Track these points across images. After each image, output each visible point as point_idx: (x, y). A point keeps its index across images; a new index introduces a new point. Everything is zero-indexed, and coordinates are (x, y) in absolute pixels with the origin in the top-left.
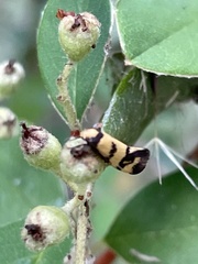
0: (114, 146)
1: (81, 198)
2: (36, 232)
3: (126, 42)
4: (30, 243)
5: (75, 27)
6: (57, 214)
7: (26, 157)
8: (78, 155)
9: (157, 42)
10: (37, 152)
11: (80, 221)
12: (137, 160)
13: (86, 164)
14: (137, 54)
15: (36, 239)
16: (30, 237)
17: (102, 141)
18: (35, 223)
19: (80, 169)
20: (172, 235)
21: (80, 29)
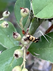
0: (33, 38)
1: (25, 47)
2: (16, 55)
3: (34, 12)
4: (15, 57)
5: (24, 12)
6: (21, 52)
7: (14, 39)
8: (25, 40)
9: (41, 10)
10: (16, 38)
11: (24, 50)
12: (37, 40)
13: (27, 42)
14: (36, 14)
15: (17, 57)
16: (15, 56)
17: (30, 37)
18: (16, 54)
19: (26, 43)
20: (43, 49)
21: (25, 12)
